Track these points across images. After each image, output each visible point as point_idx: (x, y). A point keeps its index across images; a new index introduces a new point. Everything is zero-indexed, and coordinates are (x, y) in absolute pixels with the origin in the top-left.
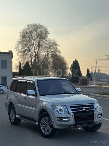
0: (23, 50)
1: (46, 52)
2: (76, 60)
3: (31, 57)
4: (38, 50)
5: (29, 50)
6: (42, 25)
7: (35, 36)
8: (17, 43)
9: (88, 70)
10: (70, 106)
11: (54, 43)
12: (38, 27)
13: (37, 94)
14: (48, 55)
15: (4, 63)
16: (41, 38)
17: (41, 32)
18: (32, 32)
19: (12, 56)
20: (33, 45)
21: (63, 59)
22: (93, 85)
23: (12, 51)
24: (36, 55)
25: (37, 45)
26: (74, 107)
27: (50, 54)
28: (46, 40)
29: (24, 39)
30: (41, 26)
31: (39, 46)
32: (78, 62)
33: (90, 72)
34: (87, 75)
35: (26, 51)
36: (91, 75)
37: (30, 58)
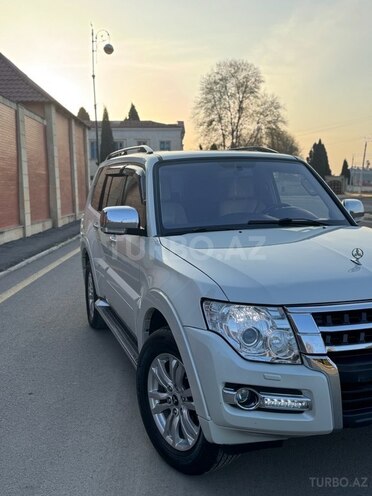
0: (208, 119)
1: (255, 123)
2: (320, 141)
3: (224, 135)
4: (239, 118)
5: (220, 119)
6: (249, 62)
7: (232, 90)
8: (194, 105)
9: (345, 164)
10: (314, 314)
11: (272, 103)
12: (239, 69)
13: (146, 227)
14: (259, 129)
15: (166, 146)
16: (245, 92)
17: (247, 78)
18: (226, 80)
19: (183, 132)
20: (229, 109)
21: (293, 141)
22: (357, 192)
23: (182, 123)
24: (233, 131)
25: (238, 108)
26: (338, 318)
27: (263, 127)
28: (256, 97)
29: (209, 96)
30: (246, 65)
31: (241, 110)
32: (323, 146)
33: (349, 167)
34: (342, 174)
35: (214, 123)
36: (352, 173)
37: (222, 138)
